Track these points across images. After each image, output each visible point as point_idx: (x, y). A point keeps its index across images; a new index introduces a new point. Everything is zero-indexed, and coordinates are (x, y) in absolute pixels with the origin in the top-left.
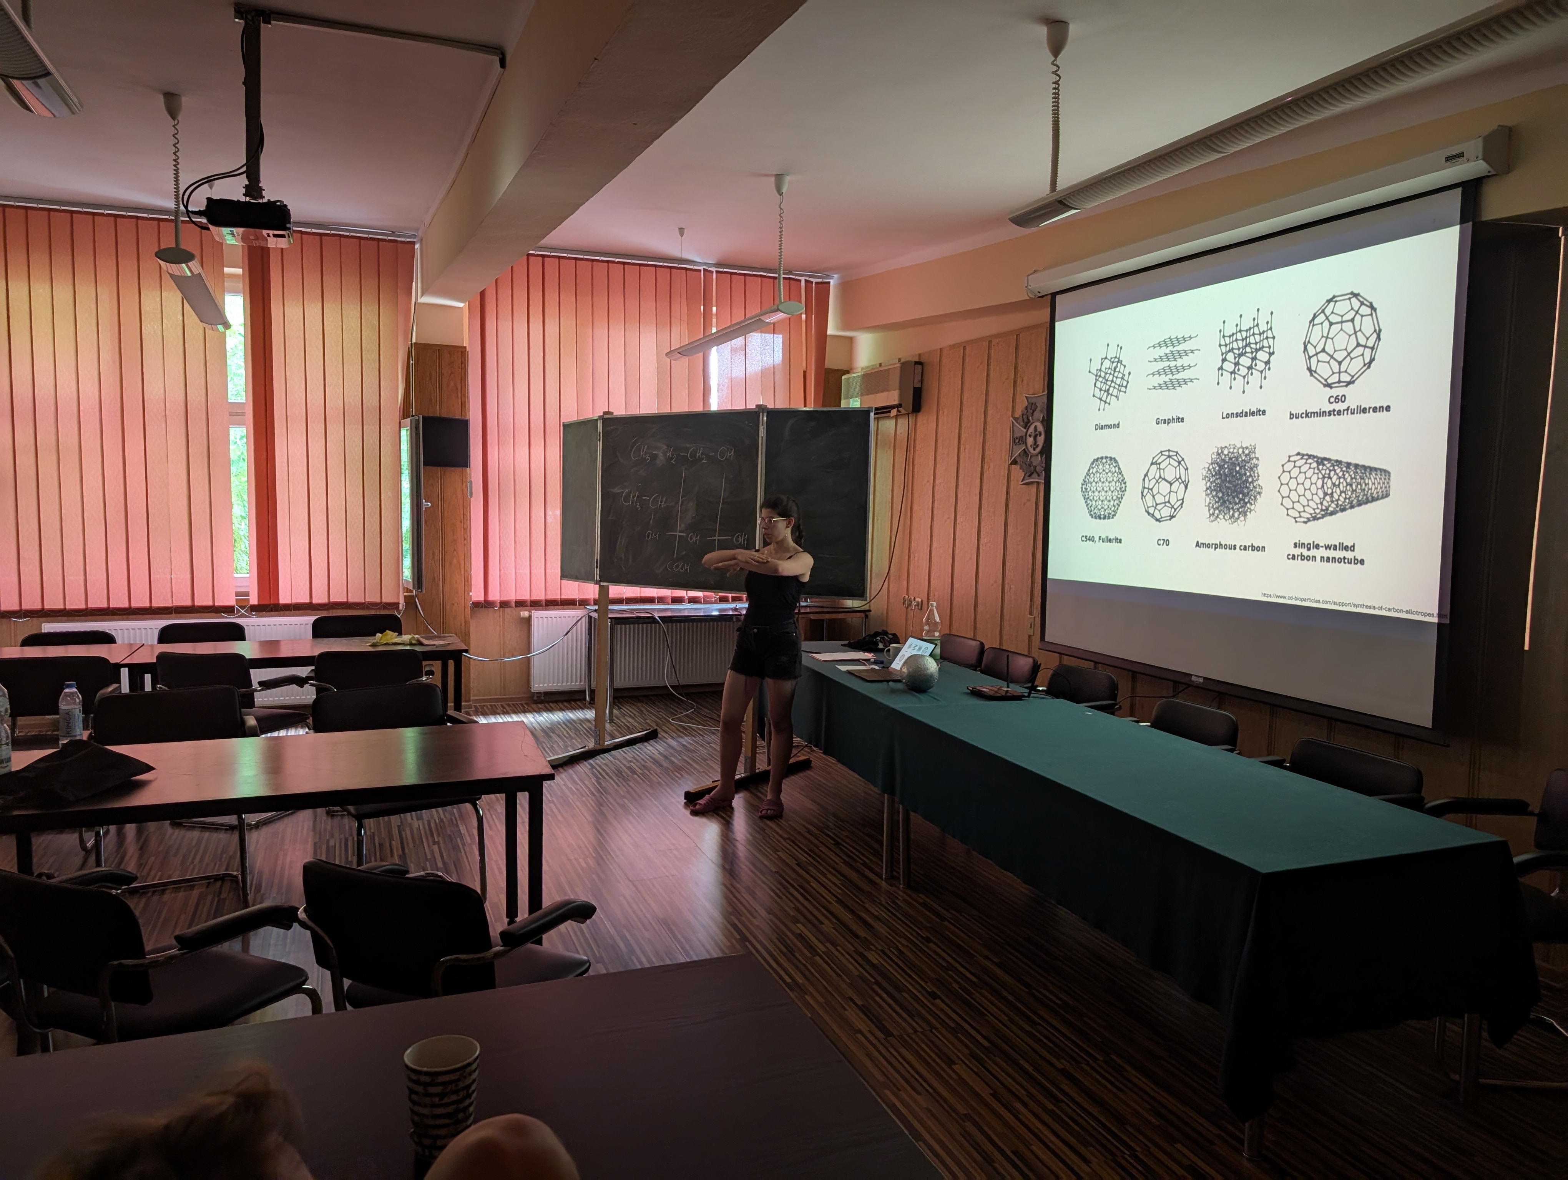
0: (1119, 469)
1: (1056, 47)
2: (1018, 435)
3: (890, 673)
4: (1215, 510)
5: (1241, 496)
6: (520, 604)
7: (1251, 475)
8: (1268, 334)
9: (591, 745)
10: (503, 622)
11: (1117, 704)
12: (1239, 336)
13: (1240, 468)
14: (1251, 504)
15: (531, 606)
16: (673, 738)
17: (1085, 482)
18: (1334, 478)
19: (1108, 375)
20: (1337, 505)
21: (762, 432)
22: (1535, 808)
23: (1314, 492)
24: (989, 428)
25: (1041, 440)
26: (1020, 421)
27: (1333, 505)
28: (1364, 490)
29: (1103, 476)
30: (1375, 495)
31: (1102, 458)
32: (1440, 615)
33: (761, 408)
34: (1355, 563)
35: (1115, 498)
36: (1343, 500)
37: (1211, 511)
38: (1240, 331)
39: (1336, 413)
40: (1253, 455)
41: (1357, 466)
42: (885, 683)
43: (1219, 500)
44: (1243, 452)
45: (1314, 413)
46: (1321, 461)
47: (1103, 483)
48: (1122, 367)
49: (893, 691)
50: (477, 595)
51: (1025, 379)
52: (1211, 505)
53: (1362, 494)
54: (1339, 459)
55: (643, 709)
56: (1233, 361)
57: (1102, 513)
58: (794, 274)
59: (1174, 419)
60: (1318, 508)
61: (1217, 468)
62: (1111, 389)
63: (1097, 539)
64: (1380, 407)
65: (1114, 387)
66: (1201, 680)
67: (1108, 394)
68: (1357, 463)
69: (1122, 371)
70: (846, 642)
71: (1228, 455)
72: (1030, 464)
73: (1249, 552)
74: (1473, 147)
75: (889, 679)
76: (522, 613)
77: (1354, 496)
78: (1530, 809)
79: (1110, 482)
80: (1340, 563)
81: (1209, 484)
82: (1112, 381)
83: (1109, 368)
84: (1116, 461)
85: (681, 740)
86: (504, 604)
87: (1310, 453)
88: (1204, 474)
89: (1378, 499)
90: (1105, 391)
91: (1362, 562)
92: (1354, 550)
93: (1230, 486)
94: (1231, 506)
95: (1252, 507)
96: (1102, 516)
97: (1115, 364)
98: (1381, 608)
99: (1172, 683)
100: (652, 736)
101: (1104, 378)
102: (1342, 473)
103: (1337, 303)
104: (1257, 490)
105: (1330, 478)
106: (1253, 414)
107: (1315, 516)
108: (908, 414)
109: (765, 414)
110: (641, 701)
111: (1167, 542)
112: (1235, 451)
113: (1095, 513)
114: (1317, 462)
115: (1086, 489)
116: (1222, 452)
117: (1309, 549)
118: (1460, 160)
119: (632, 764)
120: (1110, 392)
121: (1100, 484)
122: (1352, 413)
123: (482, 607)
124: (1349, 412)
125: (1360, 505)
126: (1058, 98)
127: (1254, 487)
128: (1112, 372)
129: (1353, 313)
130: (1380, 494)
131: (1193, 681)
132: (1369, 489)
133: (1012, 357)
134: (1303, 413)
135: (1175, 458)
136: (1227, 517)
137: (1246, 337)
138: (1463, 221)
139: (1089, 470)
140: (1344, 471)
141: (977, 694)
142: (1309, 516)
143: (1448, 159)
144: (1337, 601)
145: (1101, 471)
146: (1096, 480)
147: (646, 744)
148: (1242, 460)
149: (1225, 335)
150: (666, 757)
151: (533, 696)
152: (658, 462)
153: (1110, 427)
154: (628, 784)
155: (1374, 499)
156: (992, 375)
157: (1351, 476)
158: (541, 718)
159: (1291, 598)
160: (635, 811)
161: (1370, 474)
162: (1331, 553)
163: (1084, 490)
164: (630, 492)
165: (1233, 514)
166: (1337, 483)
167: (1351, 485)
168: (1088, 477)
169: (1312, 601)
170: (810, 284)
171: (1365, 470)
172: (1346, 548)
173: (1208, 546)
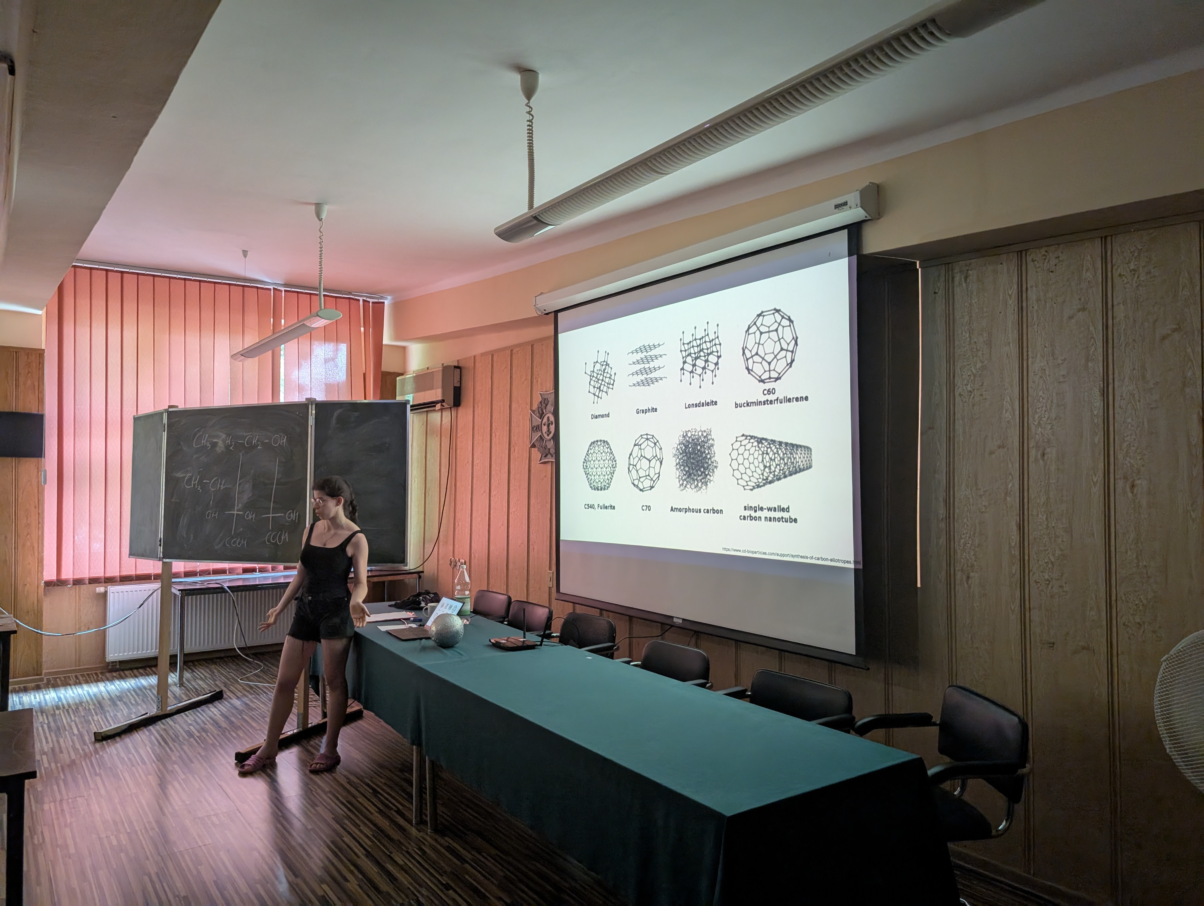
0: (611, 449)
1: (529, 91)
2: (535, 424)
3: (426, 631)
4: (683, 481)
5: (702, 469)
6: (94, 581)
7: (709, 453)
8: (715, 341)
9: (153, 710)
10: (80, 599)
11: (615, 646)
12: (695, 344)
13: (701, 447)
14: (710, 476)
15: (105, 582)
16: (238, 698)
17: (585, 461)
18: (771, 454)
19: (599, 376)
20: (774, 475)
21: (311, 421)
22: (937, 719)
23: (757, 465)
24: (514, 419)
25: (552, 428)
26: (537, 412)
27: (771, 476)
28: (793, 463)
29: (599, 455)
30: (802, 467)
31: (597, 441)
32: (856, 562)
33: (310, 401)
34: (790, 522)
35: (608, 473)
36: (778, 471)
37: (681, 482)
38: (696, 339)
39: (769, 402)
40: (709, 437)
41: (786, 444)
42: (418, 641)
43: (686, 473)
44: (702, 435)
45: (753, 403)
46: (760, 441)
47: (599, 461)
48: (610, 369)
49: (424, 649)
50: (50, 574)
51: (539, 380)
52: (680, 477)
53: (792, 466)
54: (773, 439)
55: (215, 671)
56: (692, 363)
57: (599, 485)
58: (353, 295)
59: (649, 409)
60: (760, 478)
61: (684, 448)
62: (602, 386)
63: (596, 506)
64: (801, 397)
65: (604, 385)
66: (681, 621)
67: (600, 390)
68: (787, 441)
69: (609, 372)
70: (393, 603)
71: (691, 437)
72: (546, 447)
73: (711, 514)
74: (853, 198)
75: (422, 636)
76: (97, 589)
77: (786, 468)
78: (933, 720)
79: (604, 461)
80: (779, 521)
81: (678, 460)
82: (602, 380)
83: (600, 370)
84: (608, 444)
85: (245, 699)
86: (78, 582)
87: (751, 435)
88: (674, 453)
89: (804, 470)
90: (597, 388)
91: (795, 521)
92: (789, 511)
93: (694, 461)
94: (695, 478)
95: (711, 478)
96: (599, 488)
97: (604, 367)
98: (812, 558)
99: (660, 624)
100: (218, 697)
101: (596, 378)
102: (776, 450)
103: (765, 317)
104: (714, 464)
105: (767, 454)
106: (708, 404)
107: (759, 485)
108: (451, 408)
109: (314, 406)
110: (215, 663)
111: (649, 508)
112: (696, 434)
113: (594, 486)
114: (757, 441)
115: (587, 466)
116: (687, 435)
117: (756, 511)
118: (845, 207)
119: (191, 727)
120: (601, 389)
121: (597, 462)
122: (781, 403)
123: (54, 585)
124: (779, 401)
125: (791, 475)
126: (532, 133)
127: (712, 462)
128: (602, 373)
129: (776, 325)
130: (805, 466)
131: (674, 623)
132: (797, 462)
133: (529, 363)
134: (744, 403)
135: (652, 440)
136: (693, 486)
137: (700, 344)
138: (850, 254)
139: (588, 451)
140: (777, 449)
141: (497, 646)
142: (754, 485)
143: (837, 206)
144: (779, 553)
145: (597, 452)
146: (593, 459)
147: (210, 705)
148: (702, 441)
149: (685, 342)
150: (226, 717)
151: (108, 666)
152: (217, 449)
153: (602, 416)
154: (182, 749)
155: (801, 470)
156: (514, 376)
157: (783, 452)
158: (113, 687)
159: (744, 551)
160: (183, 777)
161: (797, 450)
162: (772, 514)
163: (585, 467)
164: (192, 476)
165: (697, 484)
166: (773, 458)
167: (783, 460)
168: (587, 457)
169: (760, 553)
170: (367, 303)
171: (793, 447)
172: (783, 510)
173: (680, 510)
